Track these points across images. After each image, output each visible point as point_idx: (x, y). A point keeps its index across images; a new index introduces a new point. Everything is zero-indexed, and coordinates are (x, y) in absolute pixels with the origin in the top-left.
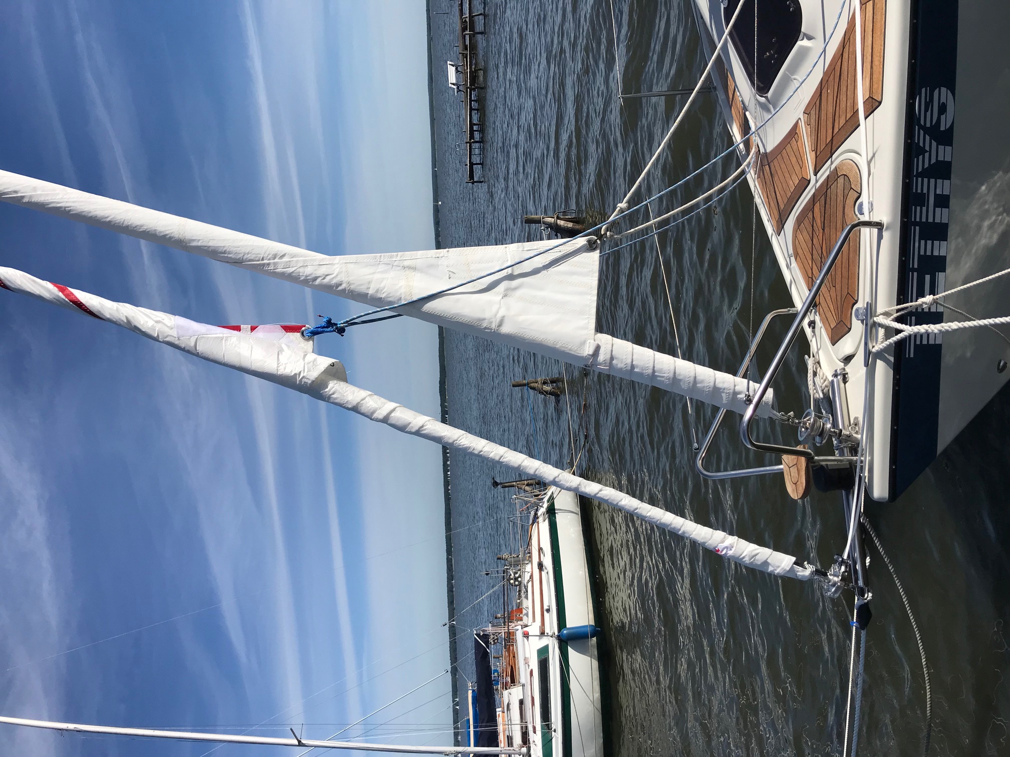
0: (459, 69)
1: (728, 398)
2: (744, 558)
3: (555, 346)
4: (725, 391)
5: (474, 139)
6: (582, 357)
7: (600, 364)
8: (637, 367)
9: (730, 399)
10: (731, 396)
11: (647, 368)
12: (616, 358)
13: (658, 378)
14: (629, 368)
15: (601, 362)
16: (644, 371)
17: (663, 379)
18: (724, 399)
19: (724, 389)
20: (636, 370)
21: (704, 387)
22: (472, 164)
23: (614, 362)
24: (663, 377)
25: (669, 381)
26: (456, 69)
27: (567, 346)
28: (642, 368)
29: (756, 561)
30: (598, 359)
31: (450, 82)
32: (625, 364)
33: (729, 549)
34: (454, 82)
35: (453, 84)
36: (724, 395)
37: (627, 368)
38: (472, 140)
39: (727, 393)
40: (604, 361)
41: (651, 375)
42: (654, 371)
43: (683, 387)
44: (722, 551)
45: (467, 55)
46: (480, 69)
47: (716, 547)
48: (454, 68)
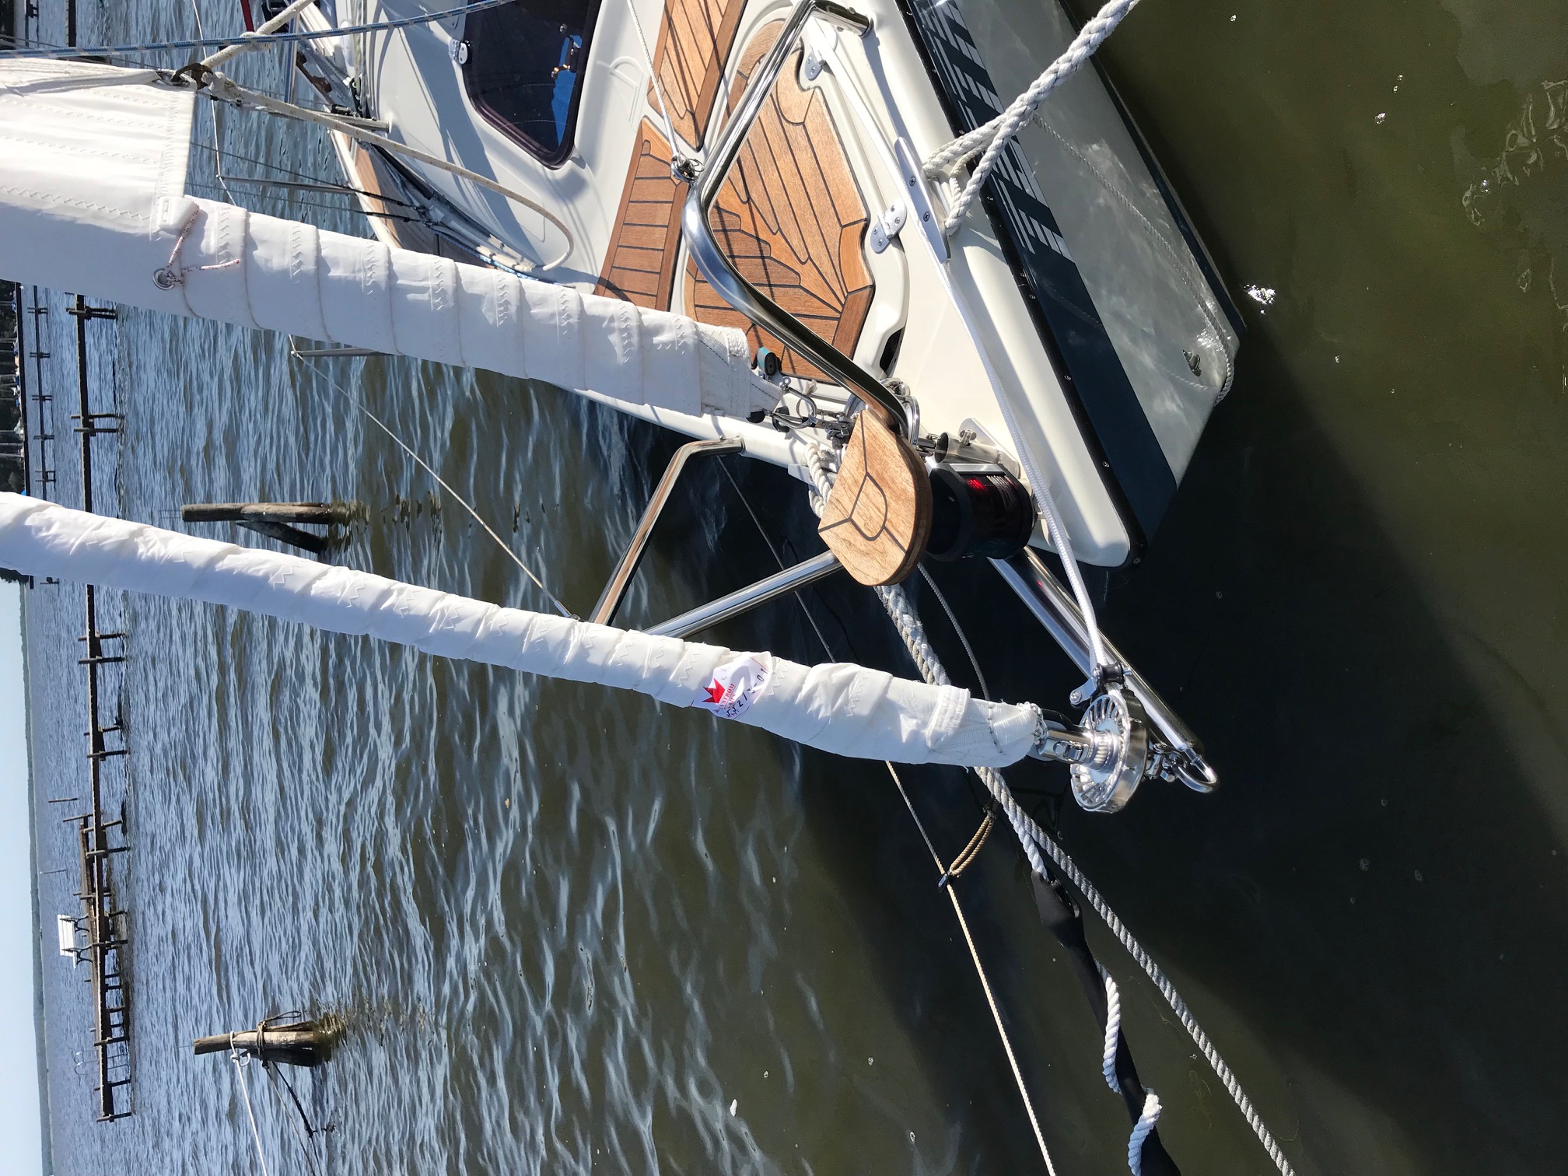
0: (81, 924)
1: (630, 344)
2: (809, 698)
3: (38, 206)
4: (616, 325)
5: (111, 1036)
6: (144, 238)
7: (210, 259)
8: (337, 263)
9: (635, 348)
10: (635, 340)
11: (371, 266)
12: (263, 242)
13: (411, 296)
14: (310, 266)
15: (212, 250)
16: (361, 275)
17: (424, 297)
18: (618, 350)
19: (612, 319)
20: (334, 273)
21: (553, 315)
22: (108, 1087)
23: (259, 253)
24: (423, 290)
25: (444, 300)
26: (76, 925)
27: (84, 206)
28: (354, 264)
29: (851, 705)
30: (203, 245)
31: (61, 947)
32: (297, 256)
33: (753, 680)
34: (71, 946)
35: (69, 950)
36: (614, 338)
37: (303, 268)
38: (108, 1038)
39: (622, 331)
40: (225, 247)
41: (383, 285)
42: (392, 275)
43: (491, 321)
44: (733, 687)
45: (94, 899)
46: (121, 913)
47: (708, 679)
48: (71, 925)
